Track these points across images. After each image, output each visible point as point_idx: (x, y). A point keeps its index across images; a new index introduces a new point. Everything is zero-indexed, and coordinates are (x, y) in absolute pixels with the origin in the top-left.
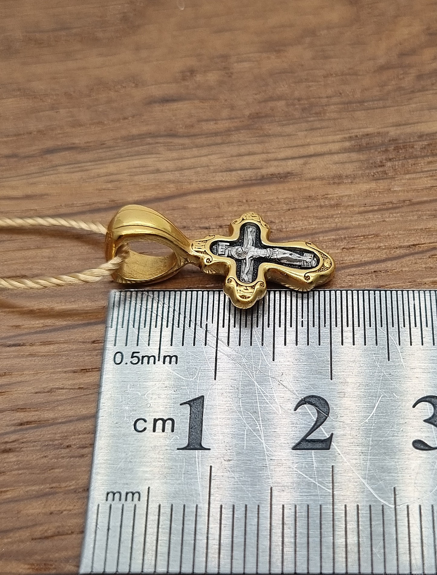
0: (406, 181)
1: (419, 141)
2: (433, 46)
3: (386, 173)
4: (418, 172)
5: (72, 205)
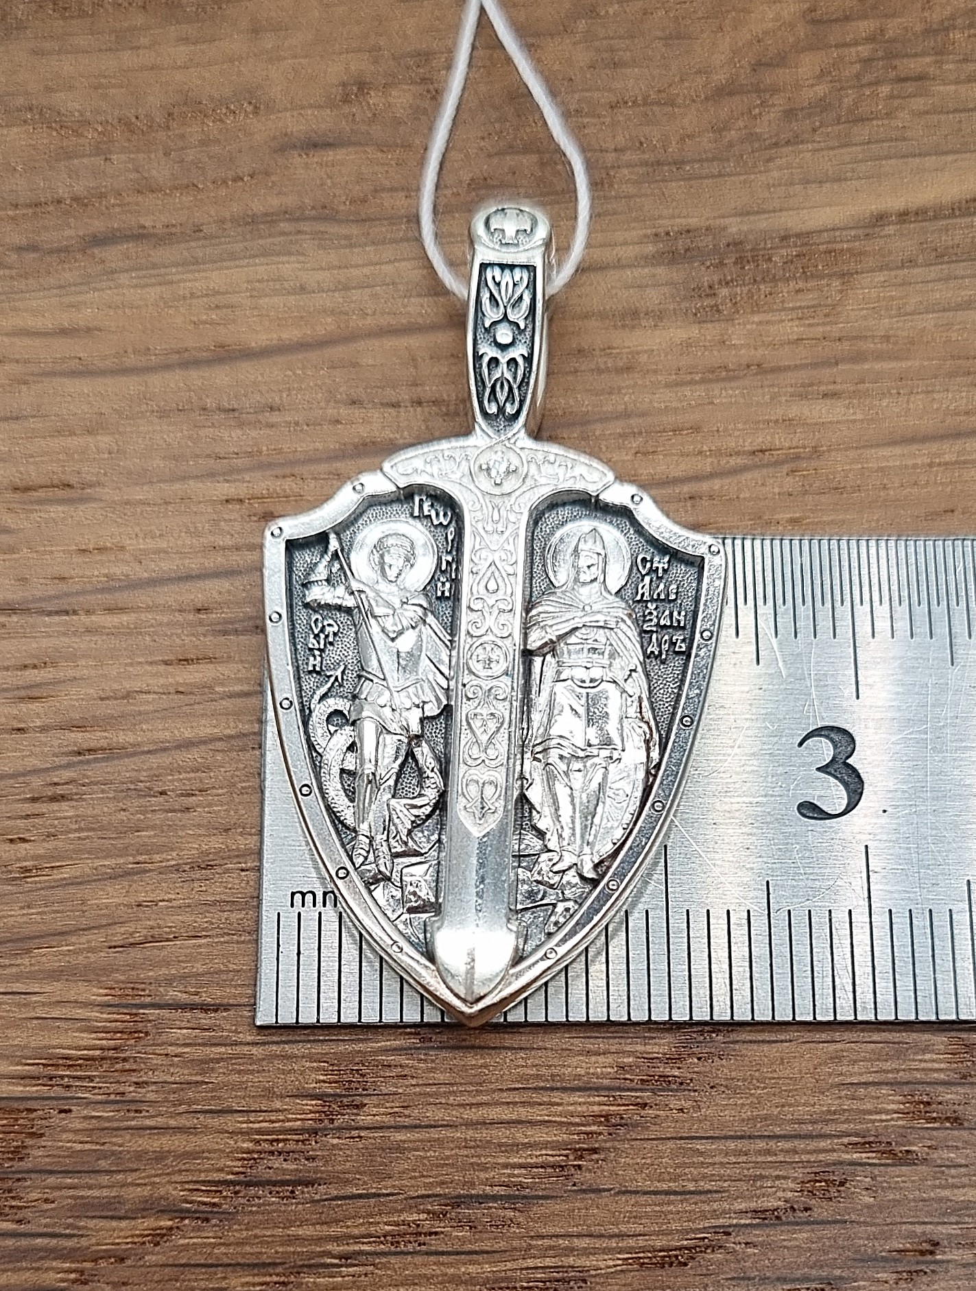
0: (754, 327)
1: (782, 247)
2: (819, 49)
3: (718, 311)
4: (777, 310)
5: (147, 352)
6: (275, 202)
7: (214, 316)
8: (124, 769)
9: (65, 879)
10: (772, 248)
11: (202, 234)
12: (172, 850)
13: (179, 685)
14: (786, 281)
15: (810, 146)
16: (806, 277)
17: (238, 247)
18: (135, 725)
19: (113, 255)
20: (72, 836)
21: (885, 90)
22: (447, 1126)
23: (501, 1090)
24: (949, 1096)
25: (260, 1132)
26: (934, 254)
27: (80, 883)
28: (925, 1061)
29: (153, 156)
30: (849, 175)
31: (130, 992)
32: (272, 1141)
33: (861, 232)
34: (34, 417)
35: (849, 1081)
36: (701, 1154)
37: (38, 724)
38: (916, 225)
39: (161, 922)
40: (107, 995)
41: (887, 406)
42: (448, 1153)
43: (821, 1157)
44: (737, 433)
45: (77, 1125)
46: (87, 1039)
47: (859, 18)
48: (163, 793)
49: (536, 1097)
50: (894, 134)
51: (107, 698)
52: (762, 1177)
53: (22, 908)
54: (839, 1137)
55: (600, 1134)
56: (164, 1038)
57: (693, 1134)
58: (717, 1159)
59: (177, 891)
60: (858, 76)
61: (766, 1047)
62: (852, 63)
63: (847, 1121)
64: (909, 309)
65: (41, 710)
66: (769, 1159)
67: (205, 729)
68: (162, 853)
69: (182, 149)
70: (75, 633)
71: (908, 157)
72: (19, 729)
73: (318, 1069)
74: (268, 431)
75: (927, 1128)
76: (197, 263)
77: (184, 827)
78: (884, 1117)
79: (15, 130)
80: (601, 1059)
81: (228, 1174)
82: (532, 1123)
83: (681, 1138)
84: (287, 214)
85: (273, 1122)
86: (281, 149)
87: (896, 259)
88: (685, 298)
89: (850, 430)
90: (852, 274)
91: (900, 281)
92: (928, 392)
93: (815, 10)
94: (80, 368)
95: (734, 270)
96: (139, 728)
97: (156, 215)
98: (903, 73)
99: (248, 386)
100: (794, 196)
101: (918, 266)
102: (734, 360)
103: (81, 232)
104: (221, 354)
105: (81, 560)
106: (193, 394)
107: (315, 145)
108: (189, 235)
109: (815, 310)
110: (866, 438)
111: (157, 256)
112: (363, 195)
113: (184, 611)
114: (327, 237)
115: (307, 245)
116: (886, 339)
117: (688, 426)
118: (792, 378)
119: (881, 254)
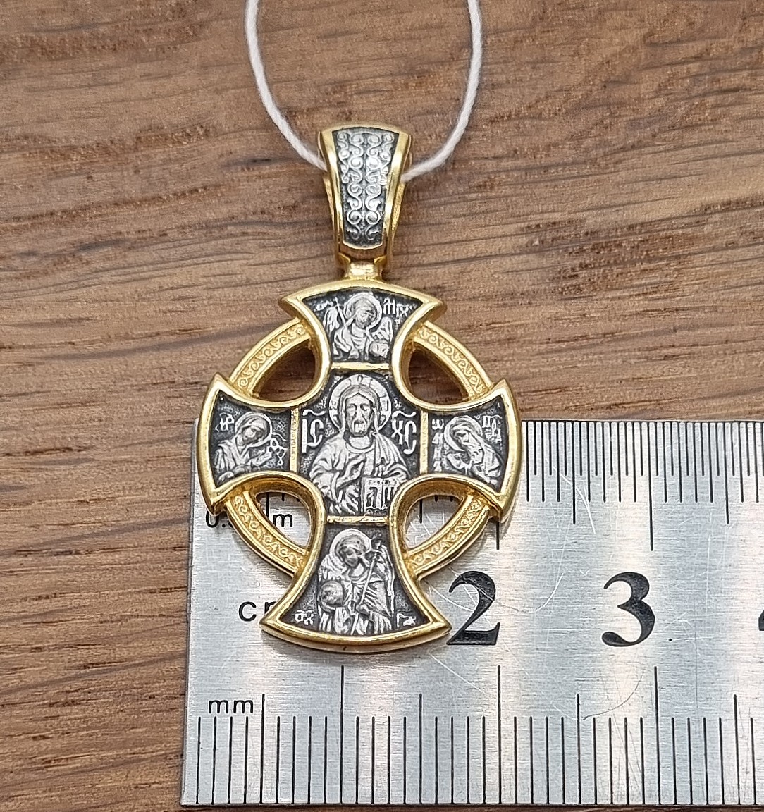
0: (609, 302)
1: (631, 234)
2: (657, 67)
3: (580, 290)
4: (626, 288)
5: (126, 337)
6: (224, 210)
7: (178, 306)
8: (121, 679)
9: (77, 768)
10: (622, 236)
11: (166, 238)
12: (161, 743)
13: (161, 609)
14: (634, 263)
15: (651, 149)
16: (649, 260)
17: (196, 247)
18: (128, 643)
19: (96, 258)
20: (81, 733)
21: (711, 100)
26: (752, 236)
27: (91, 771)
29: (125, 174)
30: (682, 173)
33: (693, 220)
34: (39, 392)
37: (51, 644)
38: (736, 213)
41: (716, 365)
44: (597, 391)
47: (690, 40)
48: (152, 697)
50: (719, 137)
51: (105, 622)
53: (45, 792)
59: (166, 775)
60: (689, 90)
62: (683, 78)
64: (733, 283)
65: (54, 633)
68: (153, 745)
69: (149, 167)
70: (77, 571)
71: (730, 156)
72: (37, 648)
76: (164, 262)
77: (169, 724)
79: (16, 155)
84: (233, 220)
86: (228, 165)
87: (722, 241)
88: (553, 280)
89: (686, 385)
90: (687, 255)
91: (725, 260)
92: (748, 352)
93: (653, 34)
94: (75, 352)
95: (592, 255)
96: (131, 645)
97: (129, 223)
98: (725, 85)
99: (207, 363)
100: (638, 191)
101: (739, 247)
102: (593, 330)
103: (71, 239)
104: (186, 337)
105: (80, 509)
106: (164, 370)
107: (255, 161)
108: (156, 239)
109: (656, 287)
110: (699, 391)
111: (132, 257)
112: (293, 201)
113: (163, 549)
114: (266, 237)
115: (251, 245)
116: (714, 309)
117: (558, 386)
118: (639, 343)
119: (709, 238)
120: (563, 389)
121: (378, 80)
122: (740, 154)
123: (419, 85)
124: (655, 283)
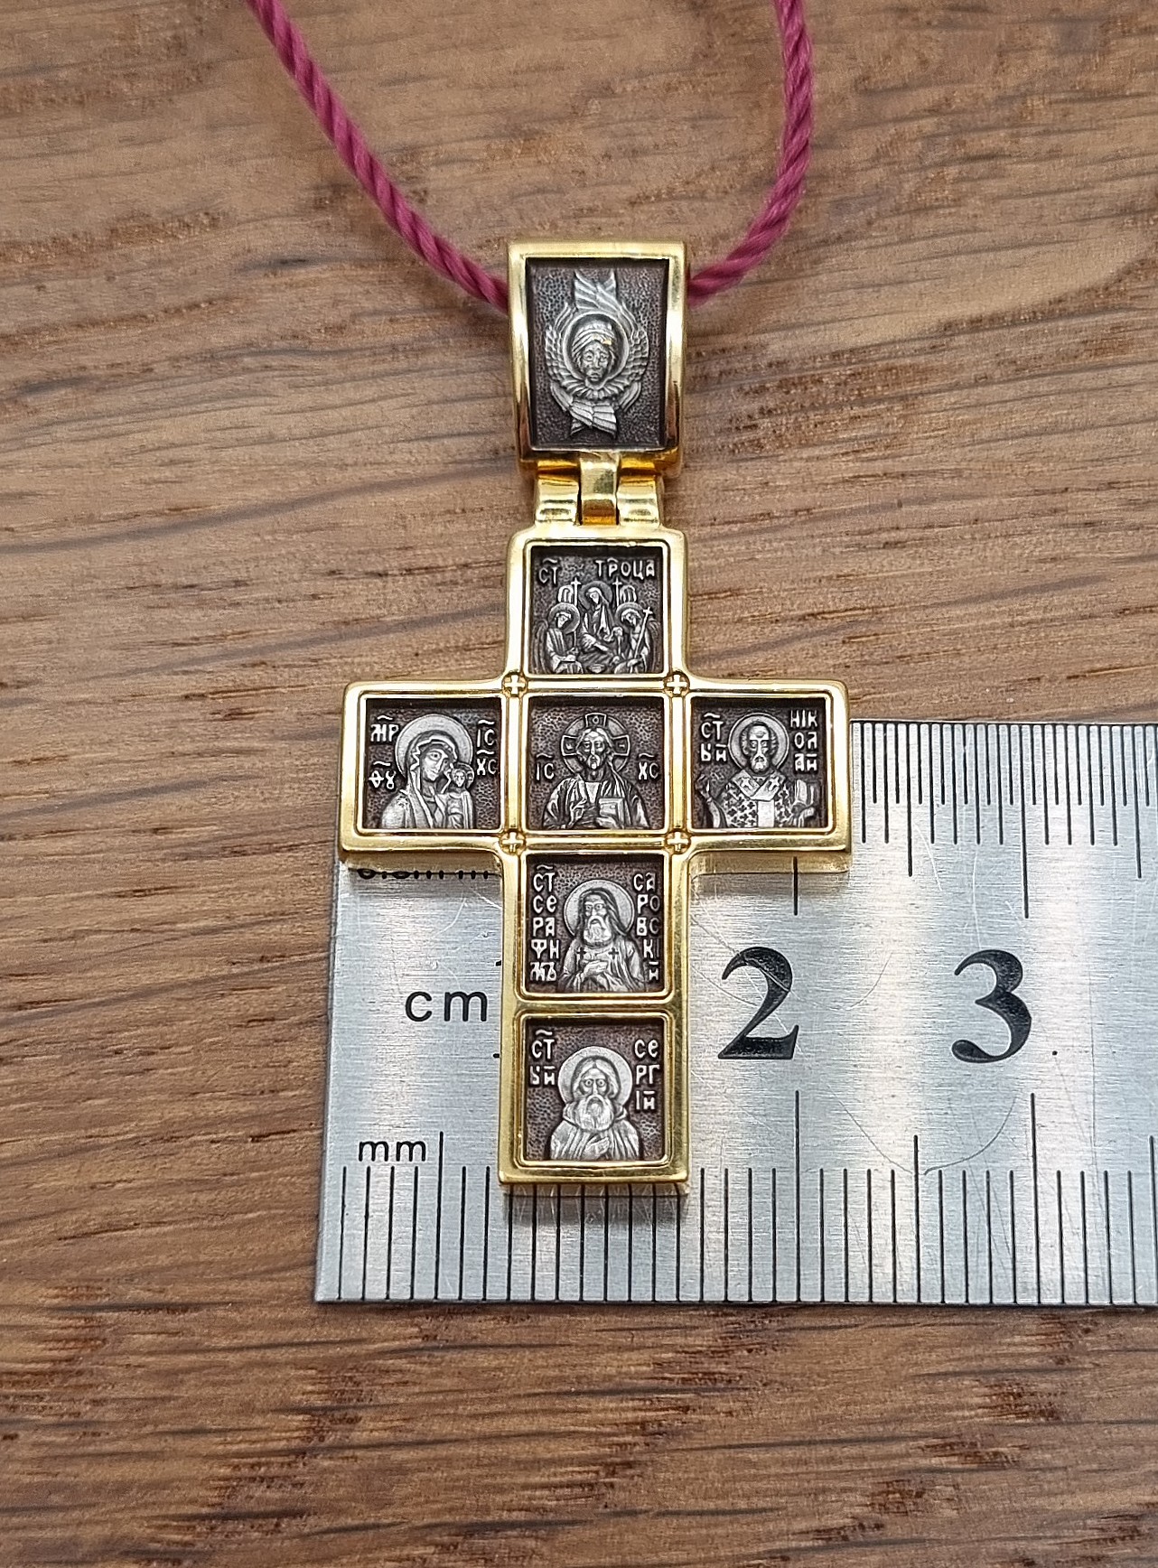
0: (803, 464)
1: (835, 365)
2: (875, 125)
3: (761, 447)
4: (830, 443)
5: (91, 519)
6: (238, 333)
7: (168, 473)
8: (72, 1025)
9: (6, 1157)
10: (821, 368)
11: (149, 376)
12: (131, 1120)
13: (134, 921)
14: (839, 406)
15: (865, 243)
16: (863, 402)
17: (196, 388)
18: (85, 971)
19: (48, 404)
20: (13, 1107)
21: (952, 171)
22: (456, 1440)
23: (519, 1396)
24: (1044, 1385)
25: (239, 1455)
26: (1013, 367)
27: (25, 1161)
28: (1015, 1345)
29: (93, 282)
30: (912, 276)
31: (84, 1291)
32: (252, 1466)
33: (927, 344)
35: (925, 1371)
36: (754, 1465)
38: (990, 333)
39: (120, 1208)
40: (57, 1296)
41: (960, 555)
42: (457, 1473)
43: (895, 1464)
44: (783, 594)
45: (25, 1453)
46: (35, 1349)
47: (921, 86)
48: (117, 1052)
49: (559, 1404)
50: (965, 224)
51: (51, 940)
52: (824, 1491)
54: (914, 1438)
55: (635, 1444)
56: (123, 1346)
57: (745, 1442)
58: (773, 1470)
59: (137, 1169)
60: (920, 157)
61: (827, 1335)
62: (912, 140)
63: (924, 1419)
64: (985, 434)
66: (833, 1468)
67: (167, 973)
68: (120, 1124)
69: (129, 271)
70: (11, 865)
71: (980, 251)
73: (304, 1378)
74: (233, 611)
75: (1019, 1425)
76: (148, 410)
77: (143, 1093)
78: (967, 1413)
80: (635, 1356)
81: (202, 1506)
82: (555, 1435)
83: (730, 1447)
84: (250, 348)
85: (254, 1442)
86: (244, 269)
87: (968, 375)
88: (720, 432)
89: (916, 585)
90: (916, 396)
91: (973, 402)
92: (1007, 536)
93: (868, 78)
94: (12, 541)
95: (779, 395)
96: (89, 974)
97: (97, 353)
98: (974, 150)
99: (209, 556)
100: (847, 303)
101: (994, 383)
102: (779, 505)
103: (13, 377)
104: (177, 519)
105: (17, 774)
106: (145, 568)
107: (284, 263)
108: (138, 376)
109: (873, 441)
110: (936, 594)
111: (102, 403)
112: (340, 320)
113: (139, 831)
114: (299, 372)
115: (275, 384)
116: (958, 473)
117: (726, 587)
118: (847, 524)
119: (951, 370)
120: (735, 592)
121: (467, 145)
122: (996, 249)
123: (527, 151)
124: (870, 437)
